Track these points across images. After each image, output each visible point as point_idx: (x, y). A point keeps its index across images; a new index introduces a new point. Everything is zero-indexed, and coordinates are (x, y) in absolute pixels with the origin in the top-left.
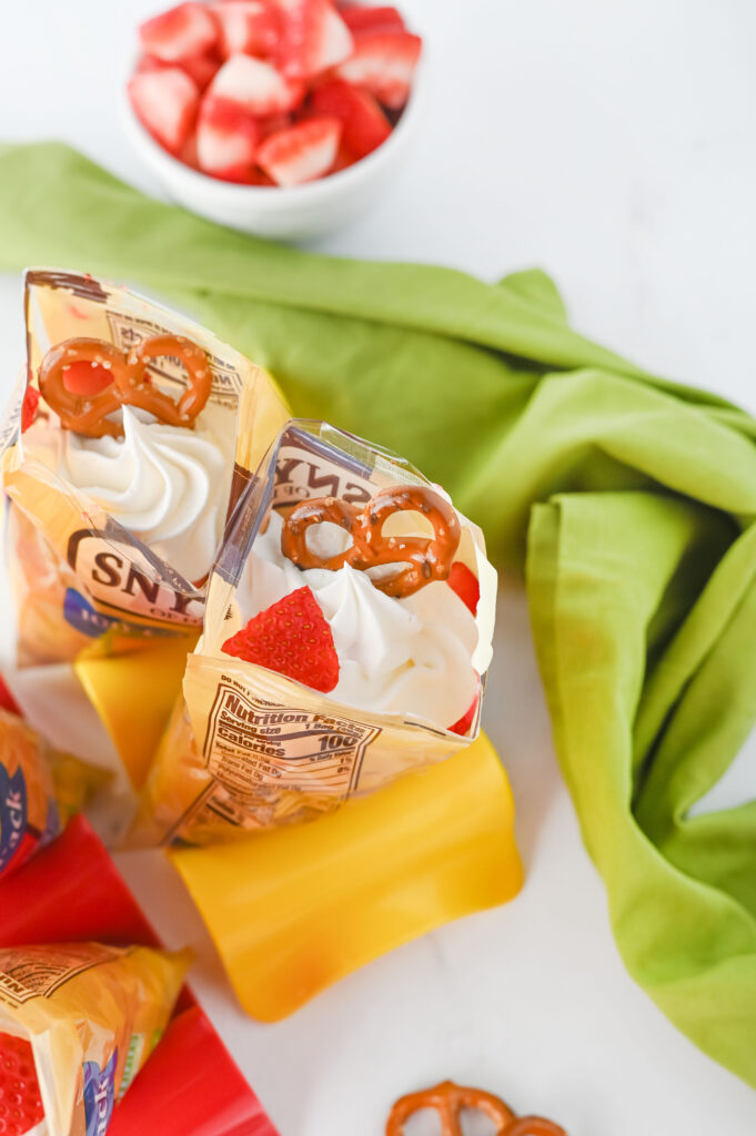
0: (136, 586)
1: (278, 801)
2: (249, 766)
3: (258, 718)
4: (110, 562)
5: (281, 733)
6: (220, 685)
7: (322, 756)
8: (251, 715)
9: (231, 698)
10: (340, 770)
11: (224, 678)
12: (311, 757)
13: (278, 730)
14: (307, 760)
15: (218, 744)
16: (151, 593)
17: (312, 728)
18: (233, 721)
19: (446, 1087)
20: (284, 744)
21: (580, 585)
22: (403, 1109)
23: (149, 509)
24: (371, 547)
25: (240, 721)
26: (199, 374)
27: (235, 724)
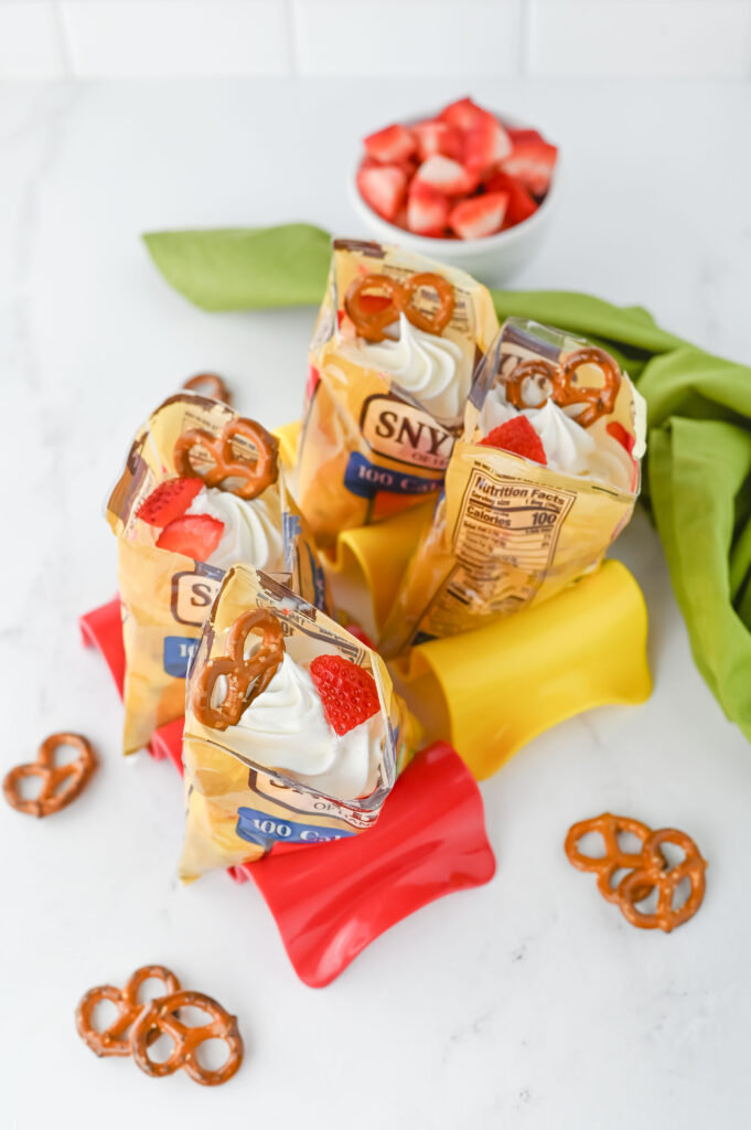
0: (405, 436)
1: (497, 578)
2: (484, 541)
3: (497, 491)
4: (389, 418)
5: (511, 506)
6: (473, 469)
7: (532, 530)
8: (493, 488)
9: (480, 479)
10: (544, 544)
11: (477, 463)
12: (526, 529)
13: (508, 503)
14: (523, 532)
15: (466, 524)
16: (414, 440)
17: (529, 504)
18: (479, 497)
19: (606, 816)
20: (512, 516)
21: (689, 466)
22: (576, 831)
23: (417, 381)
24: (565, 391)
25: (484, 495)
26: (447, 298)
27: (480, 500)
